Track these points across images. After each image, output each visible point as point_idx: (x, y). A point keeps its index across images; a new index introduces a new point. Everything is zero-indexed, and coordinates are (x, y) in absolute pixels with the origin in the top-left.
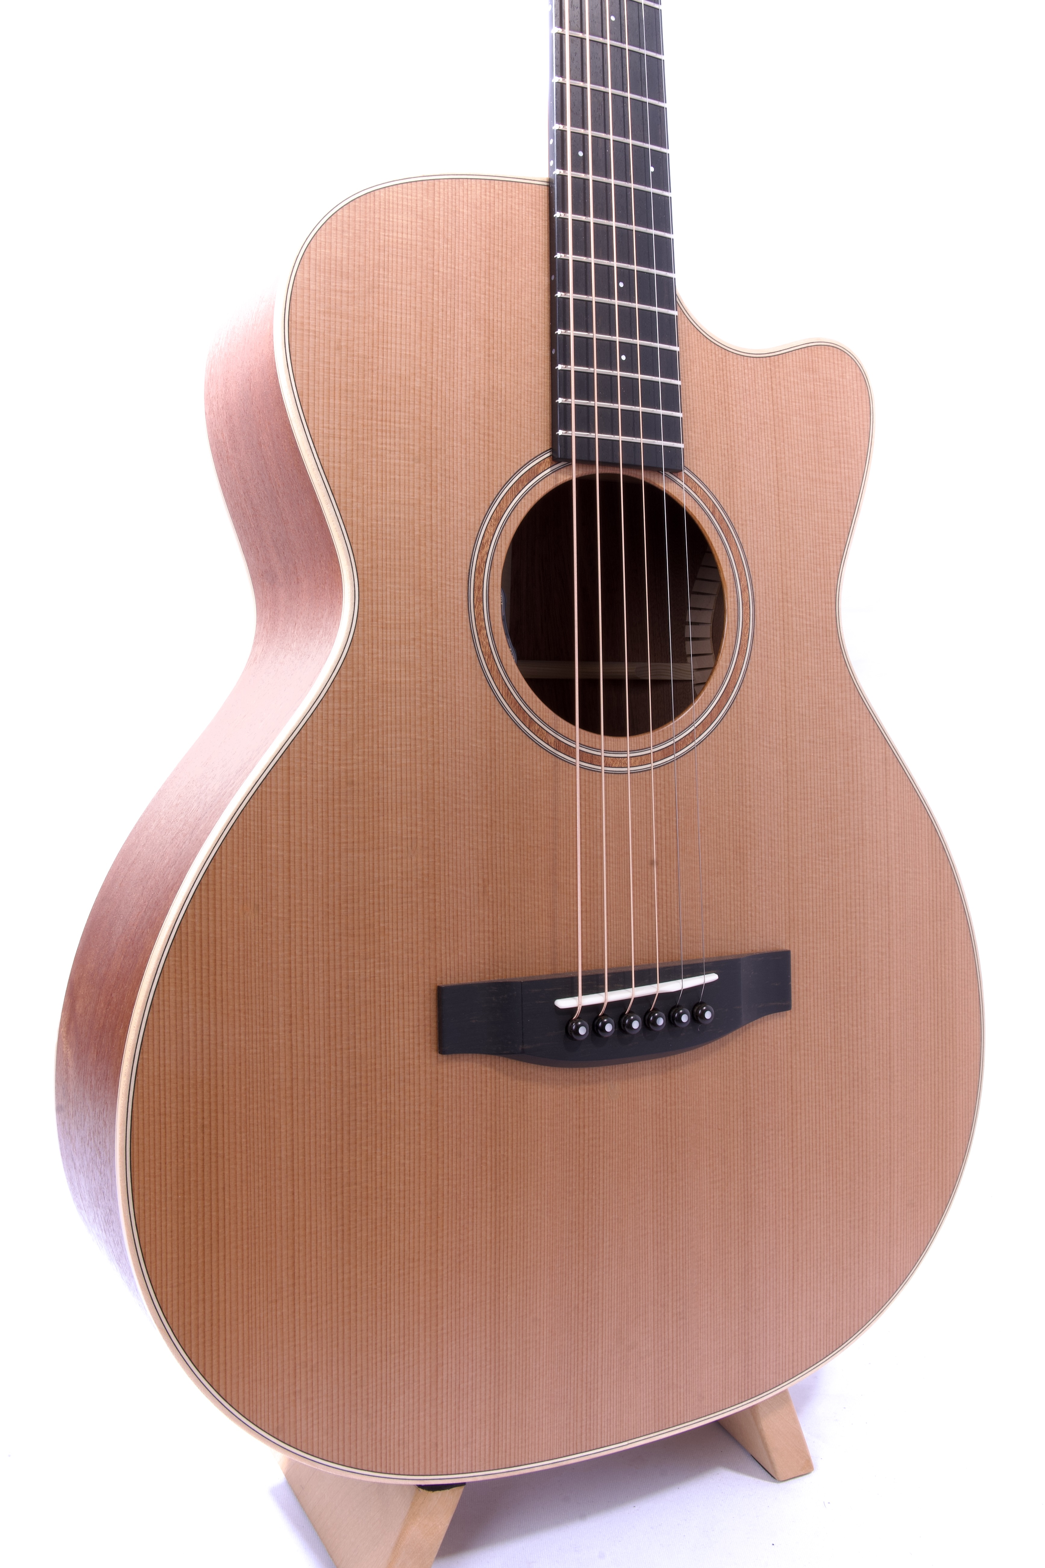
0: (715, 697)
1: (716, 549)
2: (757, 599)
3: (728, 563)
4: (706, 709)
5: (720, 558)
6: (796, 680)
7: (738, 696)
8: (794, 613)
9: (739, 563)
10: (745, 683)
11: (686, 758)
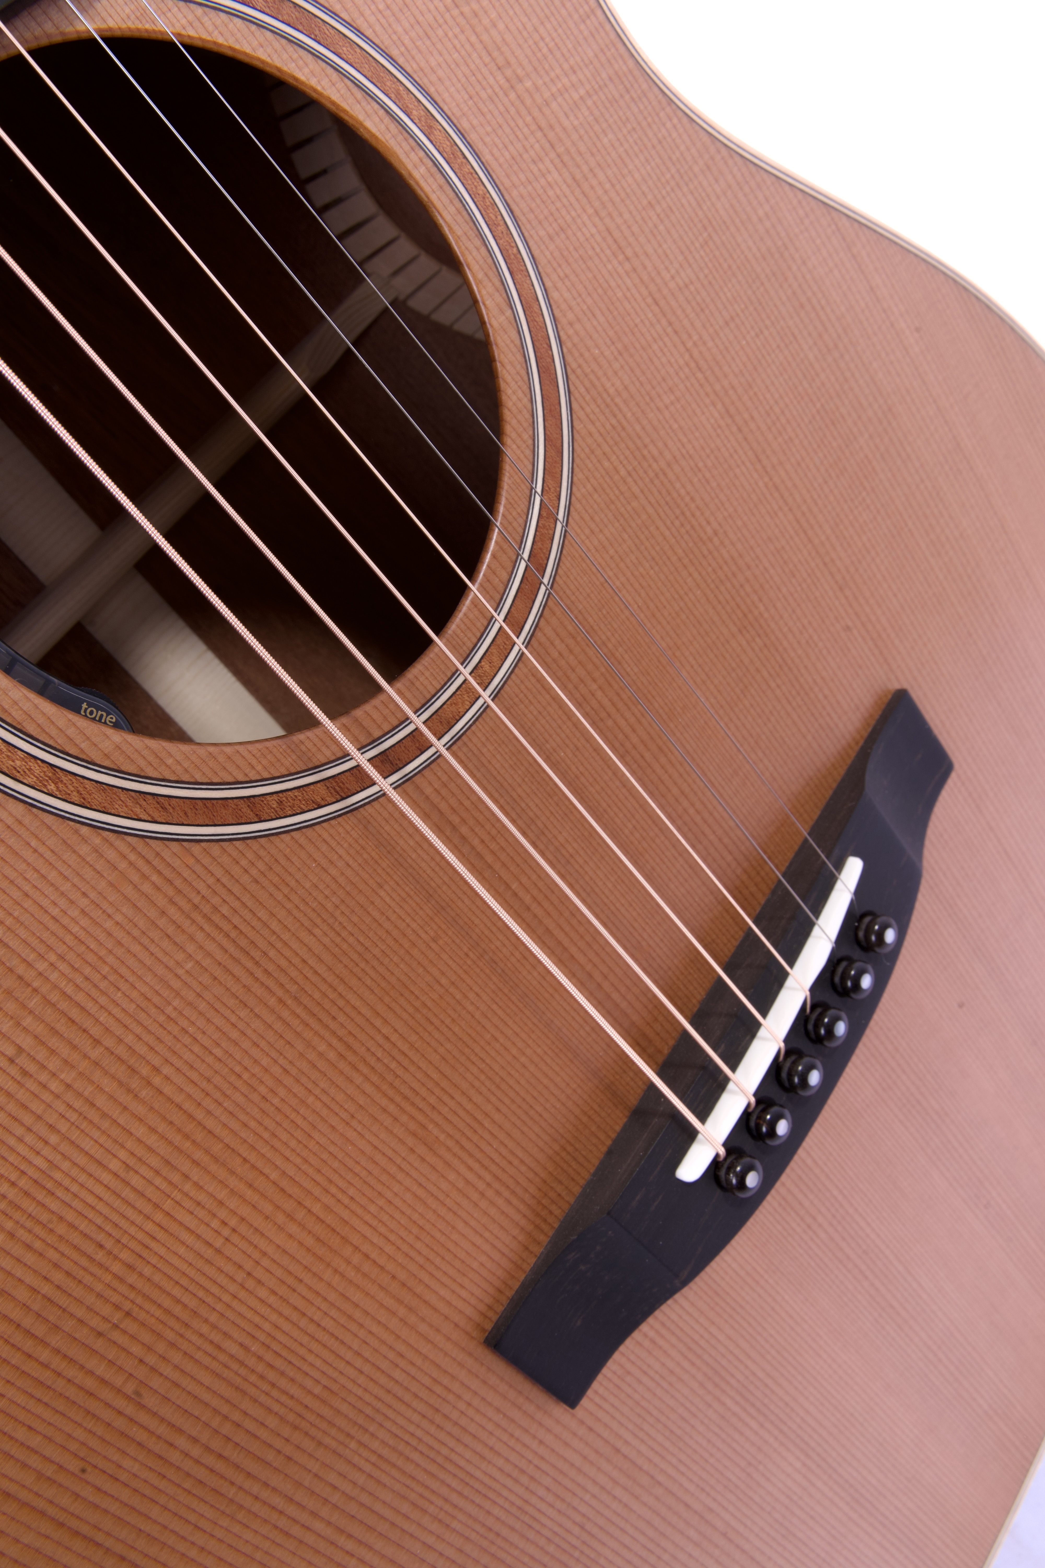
0: (532, 401)
1: (313, 82)
2: (465, 124)
3: (359, 94)
4: (534, 438)
5: (335, 97)
6: (635, 228)
7: (569, 359)
8: (547, 95)
9: (378, 75)
10: (563, 321)
11: (567, 562)
